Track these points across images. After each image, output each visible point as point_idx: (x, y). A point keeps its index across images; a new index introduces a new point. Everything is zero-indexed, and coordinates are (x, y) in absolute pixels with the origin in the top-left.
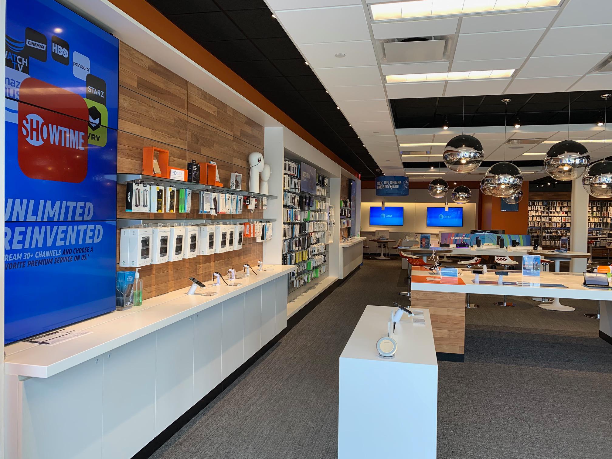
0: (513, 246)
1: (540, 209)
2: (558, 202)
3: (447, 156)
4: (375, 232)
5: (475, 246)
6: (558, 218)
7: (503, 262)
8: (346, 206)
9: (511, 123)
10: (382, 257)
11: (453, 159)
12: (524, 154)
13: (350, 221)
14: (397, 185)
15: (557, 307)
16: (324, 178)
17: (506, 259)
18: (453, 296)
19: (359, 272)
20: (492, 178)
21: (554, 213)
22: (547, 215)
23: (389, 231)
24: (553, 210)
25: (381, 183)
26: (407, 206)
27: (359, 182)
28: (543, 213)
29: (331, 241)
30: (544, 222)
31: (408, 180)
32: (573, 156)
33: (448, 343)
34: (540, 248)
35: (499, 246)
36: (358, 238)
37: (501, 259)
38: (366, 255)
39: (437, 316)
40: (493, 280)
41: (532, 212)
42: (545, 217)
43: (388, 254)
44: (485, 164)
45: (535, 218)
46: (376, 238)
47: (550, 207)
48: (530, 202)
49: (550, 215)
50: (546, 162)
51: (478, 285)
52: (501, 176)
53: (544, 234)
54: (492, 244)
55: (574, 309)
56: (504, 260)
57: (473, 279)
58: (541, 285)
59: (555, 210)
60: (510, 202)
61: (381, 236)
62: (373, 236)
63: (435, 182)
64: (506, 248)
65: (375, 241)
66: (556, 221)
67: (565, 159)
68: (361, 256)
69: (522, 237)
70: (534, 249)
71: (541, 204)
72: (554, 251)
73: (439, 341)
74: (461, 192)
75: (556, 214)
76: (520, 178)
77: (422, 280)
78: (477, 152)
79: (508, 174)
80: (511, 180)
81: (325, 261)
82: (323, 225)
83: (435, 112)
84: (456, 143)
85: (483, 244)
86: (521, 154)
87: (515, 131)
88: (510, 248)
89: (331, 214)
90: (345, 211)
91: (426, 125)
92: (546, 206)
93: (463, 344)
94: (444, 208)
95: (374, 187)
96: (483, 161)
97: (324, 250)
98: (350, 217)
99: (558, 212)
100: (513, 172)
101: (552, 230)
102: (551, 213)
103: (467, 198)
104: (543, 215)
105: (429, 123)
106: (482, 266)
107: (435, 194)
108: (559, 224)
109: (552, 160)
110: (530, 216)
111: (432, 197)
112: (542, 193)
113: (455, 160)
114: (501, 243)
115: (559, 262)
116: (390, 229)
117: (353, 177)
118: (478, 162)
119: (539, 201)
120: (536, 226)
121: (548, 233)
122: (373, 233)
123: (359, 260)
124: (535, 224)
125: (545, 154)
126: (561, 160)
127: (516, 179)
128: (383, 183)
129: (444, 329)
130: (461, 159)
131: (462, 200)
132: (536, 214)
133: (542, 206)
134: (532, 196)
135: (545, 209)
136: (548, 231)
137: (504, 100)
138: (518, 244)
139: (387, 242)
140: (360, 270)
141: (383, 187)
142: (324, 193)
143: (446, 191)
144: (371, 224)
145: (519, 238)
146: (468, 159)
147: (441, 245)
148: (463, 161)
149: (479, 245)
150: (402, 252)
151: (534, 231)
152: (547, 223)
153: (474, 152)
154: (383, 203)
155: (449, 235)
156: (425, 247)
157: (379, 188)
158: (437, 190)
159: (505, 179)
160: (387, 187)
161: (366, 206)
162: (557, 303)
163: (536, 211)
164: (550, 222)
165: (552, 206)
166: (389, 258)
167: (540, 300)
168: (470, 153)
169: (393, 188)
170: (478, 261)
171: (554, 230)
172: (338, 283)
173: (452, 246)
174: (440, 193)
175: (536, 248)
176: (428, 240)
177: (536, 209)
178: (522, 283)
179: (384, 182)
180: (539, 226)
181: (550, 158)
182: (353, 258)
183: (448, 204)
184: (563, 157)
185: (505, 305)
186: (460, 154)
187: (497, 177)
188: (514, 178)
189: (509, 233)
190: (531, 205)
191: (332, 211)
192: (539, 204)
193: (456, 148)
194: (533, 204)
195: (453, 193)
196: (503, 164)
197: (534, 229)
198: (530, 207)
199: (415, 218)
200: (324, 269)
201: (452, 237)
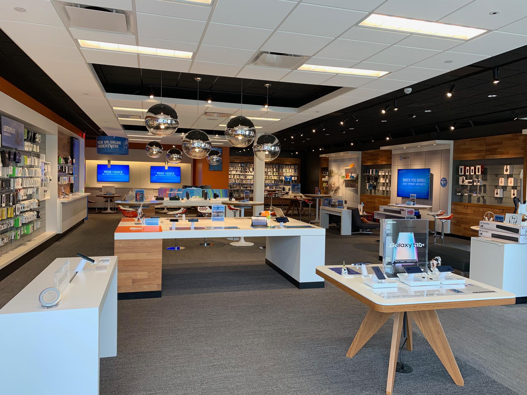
0: (214, 198)
1: (239, 169)
2: (251, 164)
3: (148, 121)
4: (102, 188)
5: (185, 199)
6: (251, 176)
7: (204, 211)
8: (67, 162)
9: (204, 98)
10: (109, 211)
11: (154, 124)
12: (220, 125)
13: (72, 178)
14: (117, 144)
15: (243, 243)
16: (35, 134)
17: (206, 209)
18: (152, 242)
19: (83, 226)
20: (188, 142)
21: (248, 172)
22: (244, 174)
23: (115, 187)
24: (248, 170)
25: (102, 142)
26: (132, 164)
27: (82, 141)
28: (241, 172)
29: (47, 197)
30: (242, 179)
31: (128, 141)
32: (244, 128)
33: (147, 282)
34: (233, 199)
35: (204, 198)
36: (82, 193)
37: (203, 209)
38: (91, 210)
39: (138, 260)
40: (186, 226)
41: (233, 171)
42: (243, 176)
43: (114, 208)
44: (180, 131)
45: (235, 176)
46: (102, 194)
47: (246, 168)
48: (232, 163)
49: (246, 174)
50: (226, 132)
51: (174, 231)
52: (195, 141)
53: (242, 188)
54: (198, 197)
55: (253, 244)
56: (205, 209)
57: (170, 226)
58: (226, 228)
59: (249, 171)
60: (213, 163)
61: (108, 192)
62: (100, 192)
63: (152, 144)
64: (209, 200)
65: (102, 196)
66: (250, 179)
67: (239, 131)
68: (86, 211)
69: (222, 191)
70: (229, 200)
71: (240, 165)
72: (241, 201)
73: (140, 282)
74: (174, 153)
75: (250, 173)
76: (210, 143)
77: (127, 230)
78: (173, 120)
79: (200, 140)
80: (203, 145)
81: (38, 217)
82: (35, 182)
83: (142, 81)
84: (156, 110)
85: (191, 197)
86: (218, 125)
87: (207, 106)
88: (212, 200)
89: (46, 171)
90: (65, 167)
91: (137, 92)
92: (243, 167)
93: (160, 282)
94: (164, 167)
95: (95, 145)
96: (178, 128)
97: (37, 207)
98: (72, 174)
99: (251, 172)
100: (205, 139)
101: (247, 185)
102: (246, 172)
103: (179, 158)
104: (241, 174)
105: (138, 91)
106: (182, 215)
107: (152, 154)
108: (252, 181)
109: (230, 131)
110: (232, 175)
111: (149, 157)
112: (240, 157)
113: (155, 125)
114: (205, 196)
115: (244, 209)
116: (116, 185)
117: (75, 135)
118: (175, 128)
119: (239, 163)
120: (236, 182)
121: (245, 187)
122: (100, 189)
123: (83, 214)
124: (235, 181)
125: (226, 125)
126: (236, 131)
127: (206, 144)
128: (103, 142)
129: (144, 271)
130: (160, 124)
131: (175, 160)
132: (236, 173)
133: (240, 167)
134: (233, 159)
135: (243, 169)
136: (245, 186)
137: (196, 79)
138: (218, 196)
139: (113, 197)
140: (84, 224)
141: (103, 146)
142: (36, 149)
143: (161, 152)
144: (98, 181)
145: (219, 192)
146: (166, 125)
147: (157, 199)
148: (162, 127)
149: (188, 198)
150: (120, 206)
151: (235, 186)
152: (244, 180)
153: (170, 120)
154: (109, 161)
155: (165, 190)
156: (139, 201)
157: (100, 146)
158: (153, 151)
159: (198, 144)
160: (107, 146)
161: (93, 163)
162: (243, 240)
163: (236, 170)
164: (246, 179)
165: (247, 167)
166: (115, 212)
167: (232, 239)
168: (167, 120)
169: (114, 147)
170: (184, 211)
171: (248, 185)
172: (57, 238)
173: (167, 199)
174: (156, 154)
175: (230, 200)
176: (142, 195)
177: (237, 169)
178: (211, 227)
179: (105, 141)
180: (239, 182)
181: (229, 129)
182: (76, 212)
183: (167, 164)
184: (238, 129)
185: (206, 245)
186: (159, 120)
187: (191, 142)
188: (205, 143)
189: (212, 188)
190: (233, 166)
191: (48, 168)
192: (238, 165)
193: (156, 114)
194: (234, 165)
195: (168, 154)
196: (196, 131)
197: (235, 184)
198: (232, 168)
199: (140, 174)
200: (38, 225)
201: (167, 192)
